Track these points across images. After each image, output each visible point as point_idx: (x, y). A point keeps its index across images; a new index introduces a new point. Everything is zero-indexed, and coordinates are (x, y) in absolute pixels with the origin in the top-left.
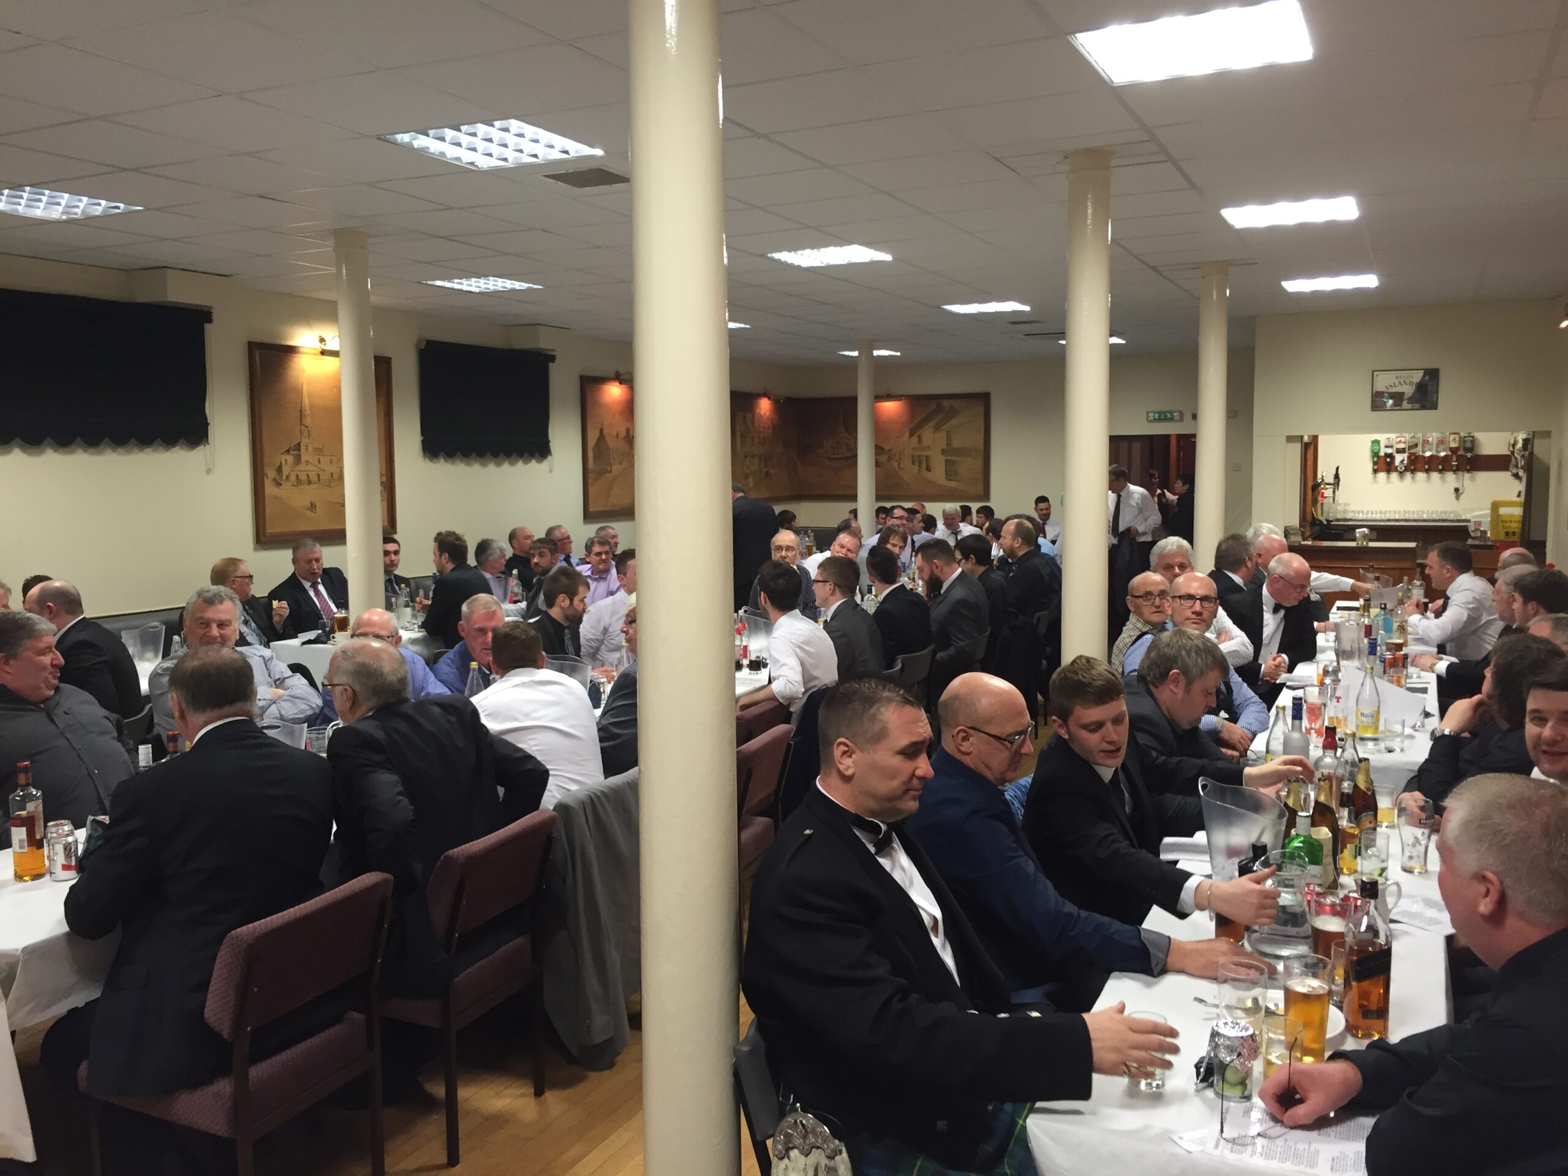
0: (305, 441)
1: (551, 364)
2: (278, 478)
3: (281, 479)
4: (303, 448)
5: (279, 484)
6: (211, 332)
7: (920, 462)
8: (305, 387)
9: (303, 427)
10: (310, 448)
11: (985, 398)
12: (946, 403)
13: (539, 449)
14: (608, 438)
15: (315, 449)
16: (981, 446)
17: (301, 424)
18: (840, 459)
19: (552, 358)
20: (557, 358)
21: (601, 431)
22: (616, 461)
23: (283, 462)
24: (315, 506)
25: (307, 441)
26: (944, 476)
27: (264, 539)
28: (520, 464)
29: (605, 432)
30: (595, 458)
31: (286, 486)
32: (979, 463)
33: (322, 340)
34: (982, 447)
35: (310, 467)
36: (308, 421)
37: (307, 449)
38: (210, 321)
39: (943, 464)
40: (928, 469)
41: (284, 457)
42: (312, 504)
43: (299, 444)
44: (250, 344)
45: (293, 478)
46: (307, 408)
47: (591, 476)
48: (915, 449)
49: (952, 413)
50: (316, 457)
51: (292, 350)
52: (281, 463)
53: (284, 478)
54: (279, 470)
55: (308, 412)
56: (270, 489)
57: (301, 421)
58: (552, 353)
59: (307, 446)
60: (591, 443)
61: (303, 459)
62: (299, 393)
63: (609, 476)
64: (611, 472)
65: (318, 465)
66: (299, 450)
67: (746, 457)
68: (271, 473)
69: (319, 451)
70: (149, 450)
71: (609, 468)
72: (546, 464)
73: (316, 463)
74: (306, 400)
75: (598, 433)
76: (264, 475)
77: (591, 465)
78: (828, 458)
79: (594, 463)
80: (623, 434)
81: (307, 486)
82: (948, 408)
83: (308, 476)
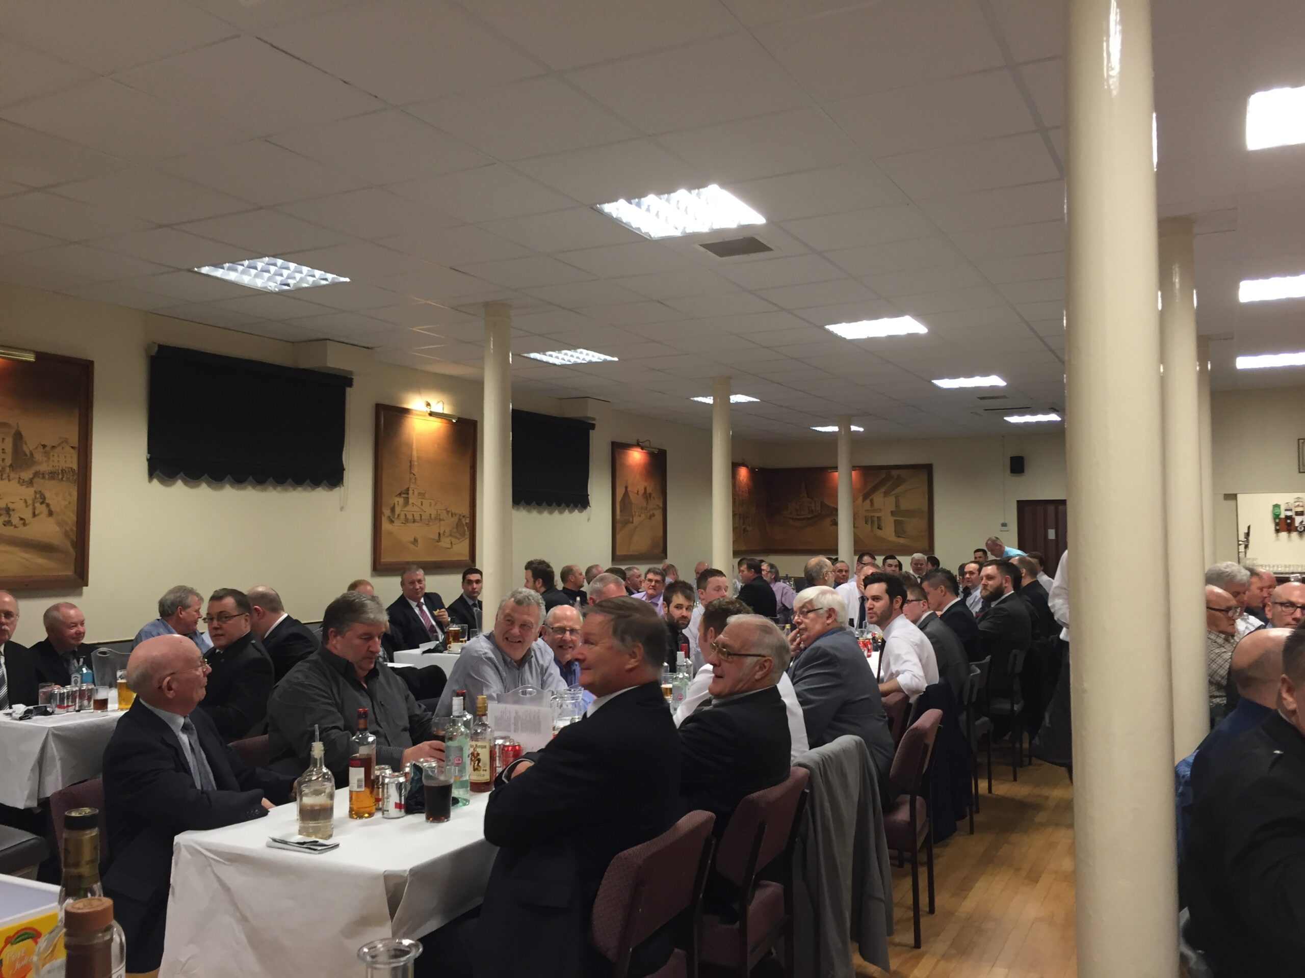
0: (412, 486)
1: (591, 431)
2: (391, 516)
3: (394, 518)
4: (411, 492)
5: (392, 521)
6: (352, 394)
7: (872, 522)
8: (414, 442)
9: (412, 475)
10: (416, 493)
11: (928, 469)
12: (894, 473)
13: (581, 501)
14: (631, 495)
15: (419, 494)
16: (925, 508)
17: (411, 473)
18: (804, 519)
19: (593, 426)
20: (597, 427)
21: (626, 488)
22: (637, 514)
23: (396, 503)
24: (417, 541)
25: (414, 486)
26: (894, 534)
27: (379, 568)
28: (566, 513)
29: (629, 489)
30: (621, 511)
31: (397, 523)
32: (924, 523)
33: (428, 404)
34: (927, 509)
35: (415, 508)
36: (415, 471)
37: (413, 493)
38: (350, 385)
39: (893, 524)
40: (880, 528)
41: (397, 499)
42: (415, 539)
43: (408, 489)
44: (377, 405)
45: (402, 516)
46: (415, 459)
47: (618, 526)
48: (866, 511)
49: (900, 481)
50: (420, 500)
51: (406, 411)
52: (394, 504)
53: (396, 516)
54: (393, 509)
55: (416, 463)
56: (386, 526)
57: (410, 469)
58: (594, 422)
59: (413, 491)
60: (619, 498)
61: (411, 501)
62: (409, 446)
63: (630, 526)
64: (632, 522)
66: (408, 494)
68: (387, 512)
69: (422, 495)
70: (300, 489)
71: (631, 519)
72: (585, 514)
73: (420, 504)
74: (415, 453)
75: (624, 490)
76: (382, 513)
77: (618, 517)
78: (793, 519)
79: (621, 515)
80: (642, 492)
81: (412, 524)
82: (896, 477)
83: (413, 516)
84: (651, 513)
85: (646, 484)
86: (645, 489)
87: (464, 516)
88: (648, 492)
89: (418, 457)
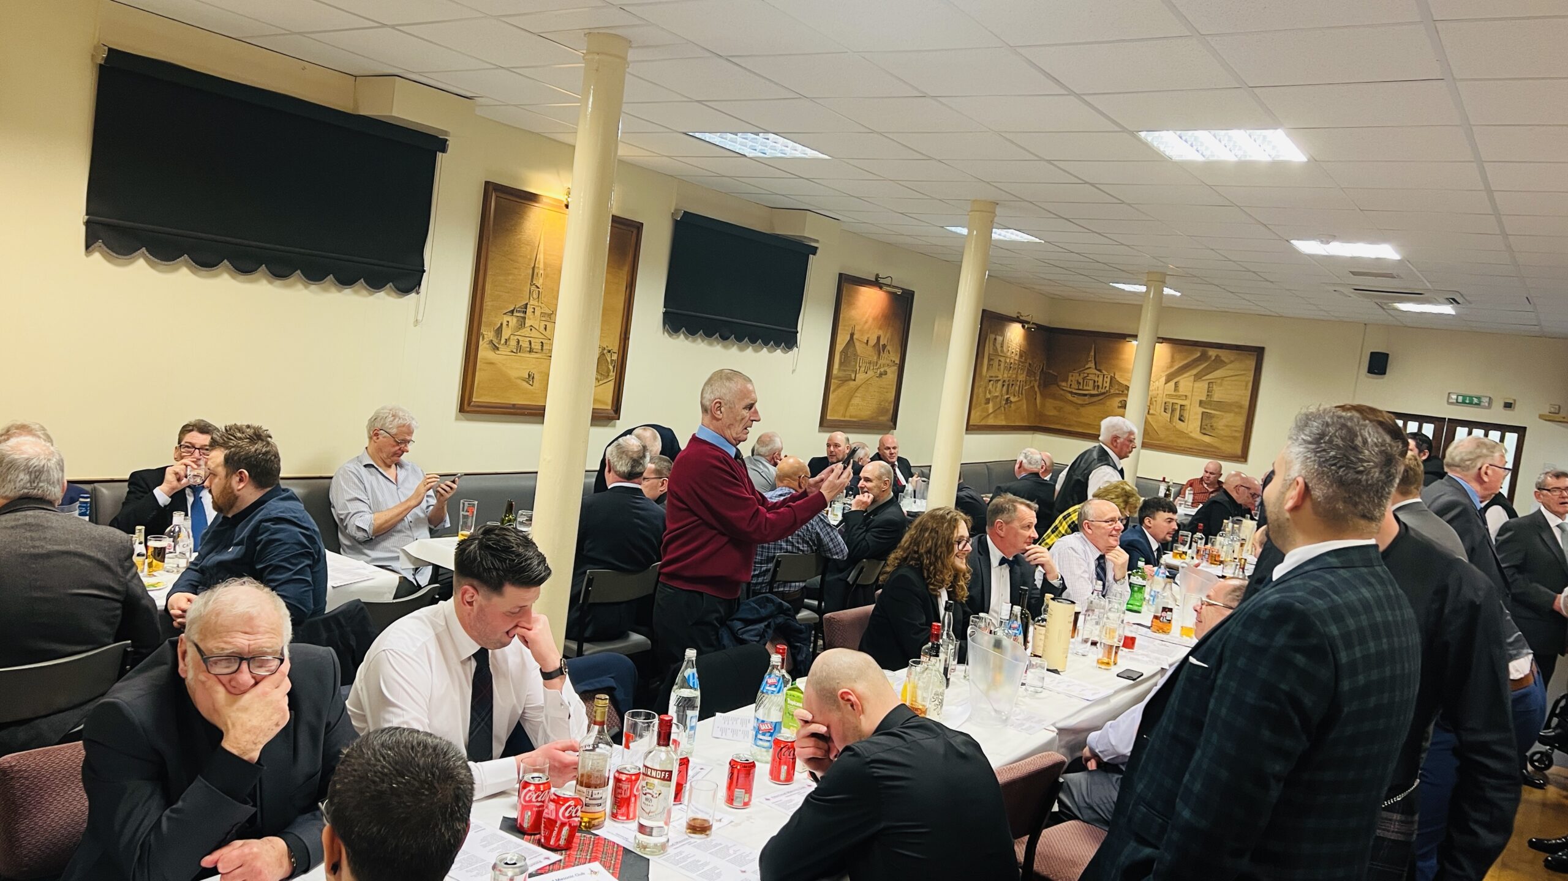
0: (533, 303)
1: (811, 256)
2: (495, 342)
3: (499, 344)
4: (529, 310)
5: (495, 348)
6: (444, 162)
7: (1173, 410)
8: (542, 243)
9: (533, 288)
10: (538, 313)
11: (1259, 353)
12: (1212, 353)
13: (786, 337)
14: (857, 344)
15: (543, 314)
17: (532, 284)
18: (1085, 395)
19: (814, 251)
20: (818, 252)
21: (852, 335)
22: (863, 369)
23: (505, 323)
24: (533, 378)
25: (536, 304)
26: (1199, 429)
27: (468, 407)
29: (855, 337)
30: (841, 363)
31: (503, 350)
32: (1241, 421)
33: (568, 192)
34: (1247, 403)
35: (534, 333)
36: (539, 282)
37: (534, 312)
38: (444, 150)
39: (1200, 417)
40: (1181, 419)
41: (506, 319)
42: (529, 375)
43: (526, 306)
44: (487, 183)
45: (513, 343)
46: (541, 266)
47: (834, 383)
48: (1169, 396)
49: (1219, 363)
50: (543, 323)
51: (532, 198)
52: (502, 324)
53: (503, 341)
54: (499, 331)
55: (542, 272)
56: (484, 352)
57: (532, 281)
58: (815, 245)
59: (534, 309)
60: (839, 347)
61: (528, 323)
62: (534, 248)
63: (852, 383)
64: (855, 380)
65: (544, 332)
66: (525, 313)
67: (990, 381)
68: (488, 334)
69: (547, 316)
70: (348, 289)
71: (853, 376)
73: (542, 329)
74: (541, 257)
75: (848, 337)
76: (479, 334)
77: (835, 371)
78: (1071, 393)
79: (839, 369)
80: (873, 341)
81: (528, 355)
82: (1213, 358)
83: (530, 344)
84: (882, 370)
85: (881, 333)
86: (879, 338)
87: (609, 351)
88: (882, 343)
89: (545, 263)
